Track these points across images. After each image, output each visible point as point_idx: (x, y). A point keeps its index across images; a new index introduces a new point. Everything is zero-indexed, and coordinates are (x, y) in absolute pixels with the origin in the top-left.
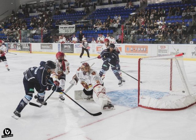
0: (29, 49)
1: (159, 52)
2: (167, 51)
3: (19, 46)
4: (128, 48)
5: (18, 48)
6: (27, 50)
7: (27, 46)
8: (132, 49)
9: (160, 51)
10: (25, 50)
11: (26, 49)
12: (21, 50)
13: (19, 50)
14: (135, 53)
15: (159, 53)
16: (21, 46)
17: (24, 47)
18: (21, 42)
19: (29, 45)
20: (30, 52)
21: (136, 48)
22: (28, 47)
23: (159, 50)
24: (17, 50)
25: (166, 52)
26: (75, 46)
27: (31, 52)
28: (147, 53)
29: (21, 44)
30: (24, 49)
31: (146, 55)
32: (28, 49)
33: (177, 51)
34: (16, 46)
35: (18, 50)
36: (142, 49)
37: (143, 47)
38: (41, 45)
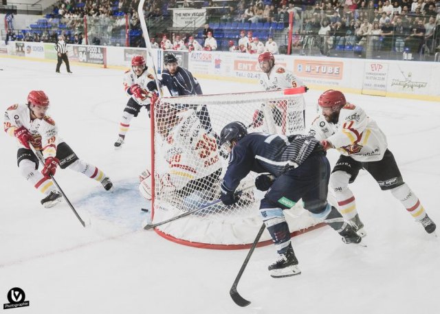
0: (102, 60)
1: (367, 78)
2: (385, 77)
3: (83, 52)
4: (300, 66)
5: (81, 56)
6: (98, 62)
7: (98, 53)
8: (308, 68)
9: (369, 76)
10: (95, 61)
11: (96, 59)
12: (87, 62)
13: (83, 61)
14: (315, 79)
15: (367, 81)
16: (88, 53)
17: (92, 56)
18: (87, 44)
19: (103, 51)
20: (103, 66)
21: (318, 67)
22: (100, 56)
23: (367, 73)
24: (80, 62)
25: (383, 79)
26: (192, 57)
27: (105, 67)
28: (341, 79)
29: (86, 48)
30: (93, 59)
31: (337, 84)
32: (100, 60)
33: (407, 77)
34: (78, 52)
35: (81, 60)
36: (330, 70)
37: (333, 64)
38: (125, 51)
